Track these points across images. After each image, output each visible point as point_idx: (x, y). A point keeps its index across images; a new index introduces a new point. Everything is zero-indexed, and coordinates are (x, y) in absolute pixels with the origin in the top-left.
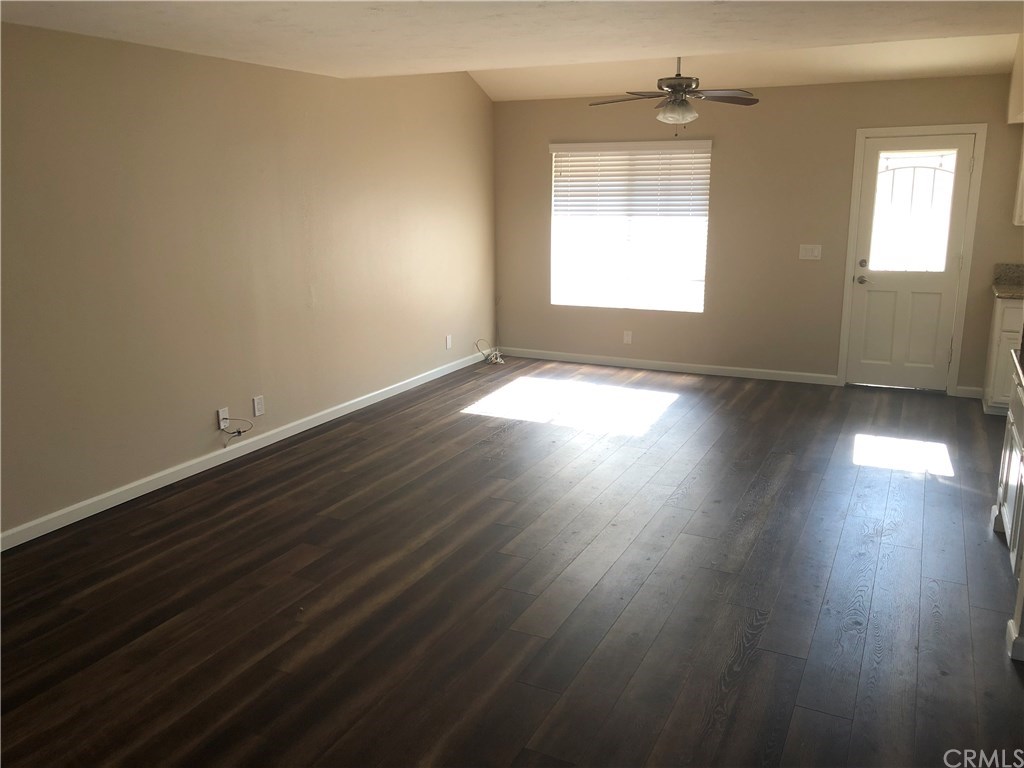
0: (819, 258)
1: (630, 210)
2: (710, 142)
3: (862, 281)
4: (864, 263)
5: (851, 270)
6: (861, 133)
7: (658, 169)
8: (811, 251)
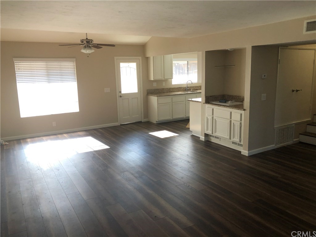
0: (110, 92)
1: (49, 81)
2: (75, 59)
3: (121, 97)
4: (120, 92)
5: (118, 95)
6: (115, 58)
7: (57, 67)
8: (107, 90)
